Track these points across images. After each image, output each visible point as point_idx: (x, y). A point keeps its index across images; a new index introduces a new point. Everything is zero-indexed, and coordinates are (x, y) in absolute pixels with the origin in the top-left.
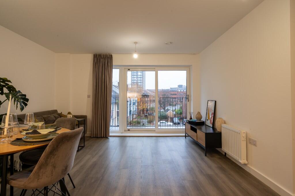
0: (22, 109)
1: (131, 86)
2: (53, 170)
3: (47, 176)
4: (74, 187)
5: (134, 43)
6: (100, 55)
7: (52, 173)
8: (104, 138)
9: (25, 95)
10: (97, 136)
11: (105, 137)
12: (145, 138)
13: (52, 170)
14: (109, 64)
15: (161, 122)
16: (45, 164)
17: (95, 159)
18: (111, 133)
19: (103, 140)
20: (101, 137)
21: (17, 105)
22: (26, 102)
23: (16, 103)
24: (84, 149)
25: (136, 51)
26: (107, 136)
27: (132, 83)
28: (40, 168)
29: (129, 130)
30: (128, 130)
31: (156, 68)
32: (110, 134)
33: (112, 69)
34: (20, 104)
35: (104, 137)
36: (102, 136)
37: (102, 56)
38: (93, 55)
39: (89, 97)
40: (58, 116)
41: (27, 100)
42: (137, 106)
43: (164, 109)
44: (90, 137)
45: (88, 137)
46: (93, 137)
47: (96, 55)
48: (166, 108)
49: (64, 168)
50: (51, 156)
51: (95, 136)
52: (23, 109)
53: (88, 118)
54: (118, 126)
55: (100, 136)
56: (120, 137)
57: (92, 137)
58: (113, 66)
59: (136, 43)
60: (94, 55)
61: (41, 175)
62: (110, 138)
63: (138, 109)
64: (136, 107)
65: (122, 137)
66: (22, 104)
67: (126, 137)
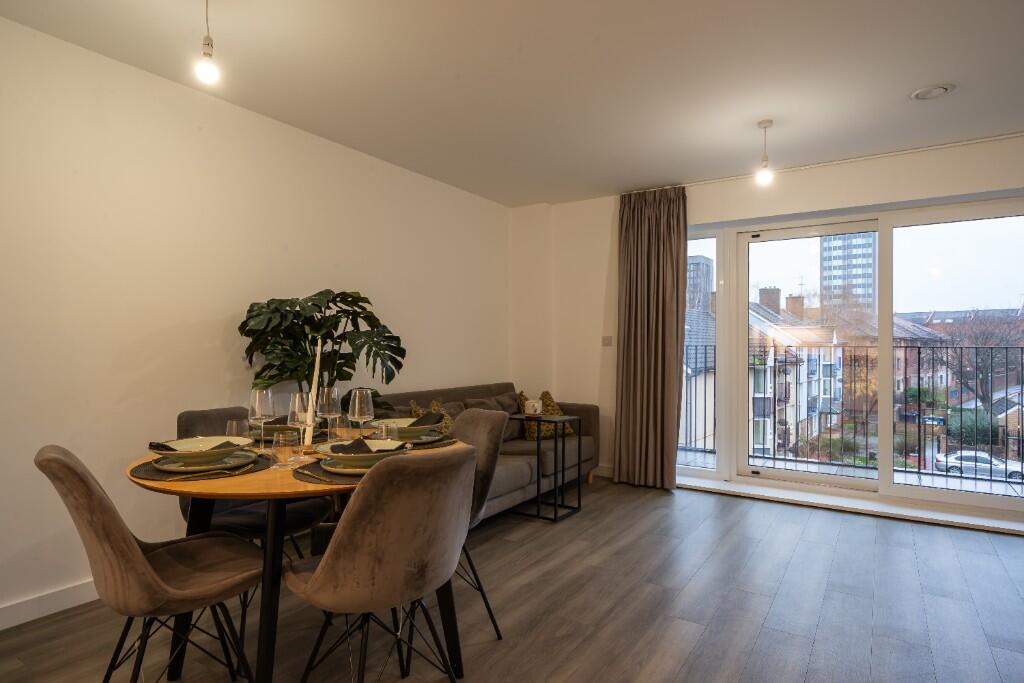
0: (389, 377)
1: (821, 302)
2: (376, 570)
3: (358, 583)
4: (500, 637)
5: (760, 123)
6: (642, 196)
7: (373, 578)
8: (655, 491)
9: (397, 339)
10: (631, 479)
11: (659, 485)
12: (821, 512)
13: (373, 569)
14: (674, 222)
15: (966, 453)
16: (349, 547)
17: (595, 560)
18: (683, 475)
19: (649, 495)
20: (646, 486)
21: (375, 364)
22: (399, 359)
23: (371, 359)
24: (575, 518)
25: (765, 160)
26: (667, 486)
27: (823, 288)
28: (337, 555)
29: (757, 473)
30: (753, 472)
31: (881, 216)
32: (680, 480)
33: (686, 240)
34: (383, 364)
35: (654, 487)
36: (650, 482)
37: (650, 198)
38: (618, 197)
39: (606, 342)
40: (512, 402)
41: (402, 353)
42: (842, 381)
43: (985, 399)
44: (611, 480)
45: (603, 478)
46: (620, 483)
47: (630, 196)
48: (997, 396)
49: (412, 569)
50: (364, 523)
51: (625, 480)
52: (392, 379)
53: (601, 413)
54: (712, 452)
55: (643, 483)
56: (717, 496)
57: (616, 480)
58: (688, 228)
59: (767, 124)
60: (623, 198)
61: (341, 575)
62: (677, 492)
63: (848, 392)
64: (840, 385)
65: (724, 498)
66: (389, 363)
67: (739, 500)
